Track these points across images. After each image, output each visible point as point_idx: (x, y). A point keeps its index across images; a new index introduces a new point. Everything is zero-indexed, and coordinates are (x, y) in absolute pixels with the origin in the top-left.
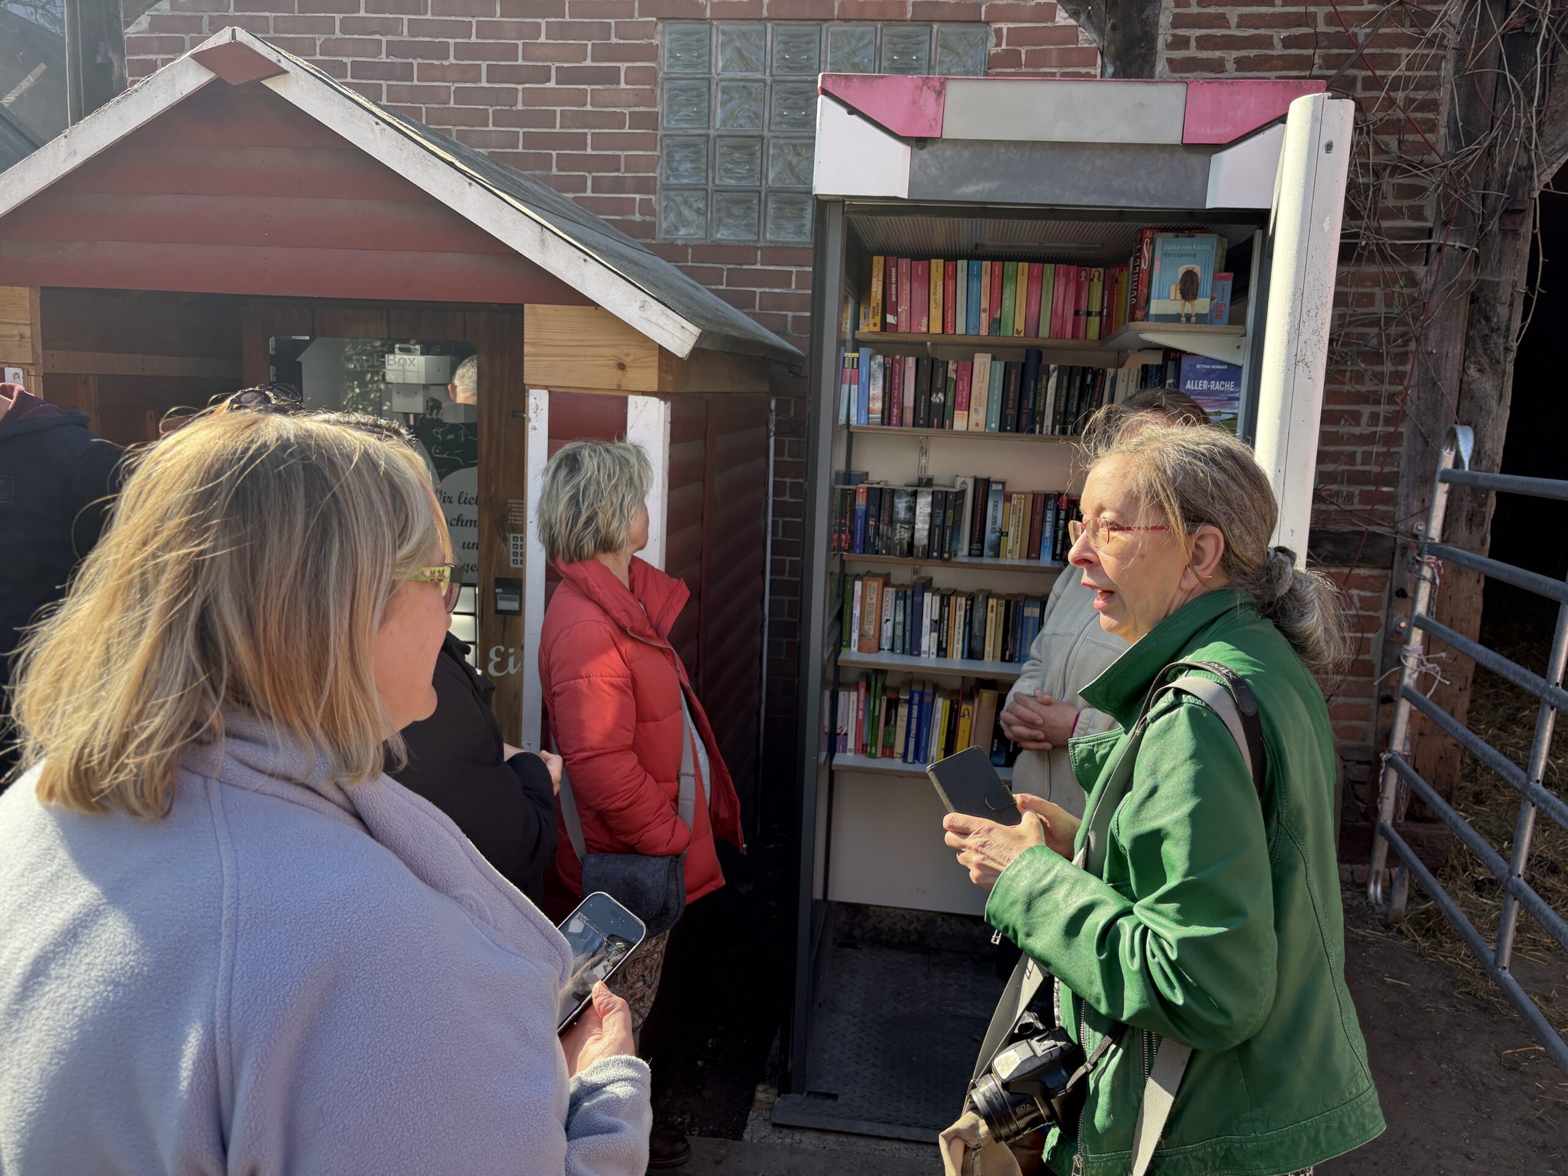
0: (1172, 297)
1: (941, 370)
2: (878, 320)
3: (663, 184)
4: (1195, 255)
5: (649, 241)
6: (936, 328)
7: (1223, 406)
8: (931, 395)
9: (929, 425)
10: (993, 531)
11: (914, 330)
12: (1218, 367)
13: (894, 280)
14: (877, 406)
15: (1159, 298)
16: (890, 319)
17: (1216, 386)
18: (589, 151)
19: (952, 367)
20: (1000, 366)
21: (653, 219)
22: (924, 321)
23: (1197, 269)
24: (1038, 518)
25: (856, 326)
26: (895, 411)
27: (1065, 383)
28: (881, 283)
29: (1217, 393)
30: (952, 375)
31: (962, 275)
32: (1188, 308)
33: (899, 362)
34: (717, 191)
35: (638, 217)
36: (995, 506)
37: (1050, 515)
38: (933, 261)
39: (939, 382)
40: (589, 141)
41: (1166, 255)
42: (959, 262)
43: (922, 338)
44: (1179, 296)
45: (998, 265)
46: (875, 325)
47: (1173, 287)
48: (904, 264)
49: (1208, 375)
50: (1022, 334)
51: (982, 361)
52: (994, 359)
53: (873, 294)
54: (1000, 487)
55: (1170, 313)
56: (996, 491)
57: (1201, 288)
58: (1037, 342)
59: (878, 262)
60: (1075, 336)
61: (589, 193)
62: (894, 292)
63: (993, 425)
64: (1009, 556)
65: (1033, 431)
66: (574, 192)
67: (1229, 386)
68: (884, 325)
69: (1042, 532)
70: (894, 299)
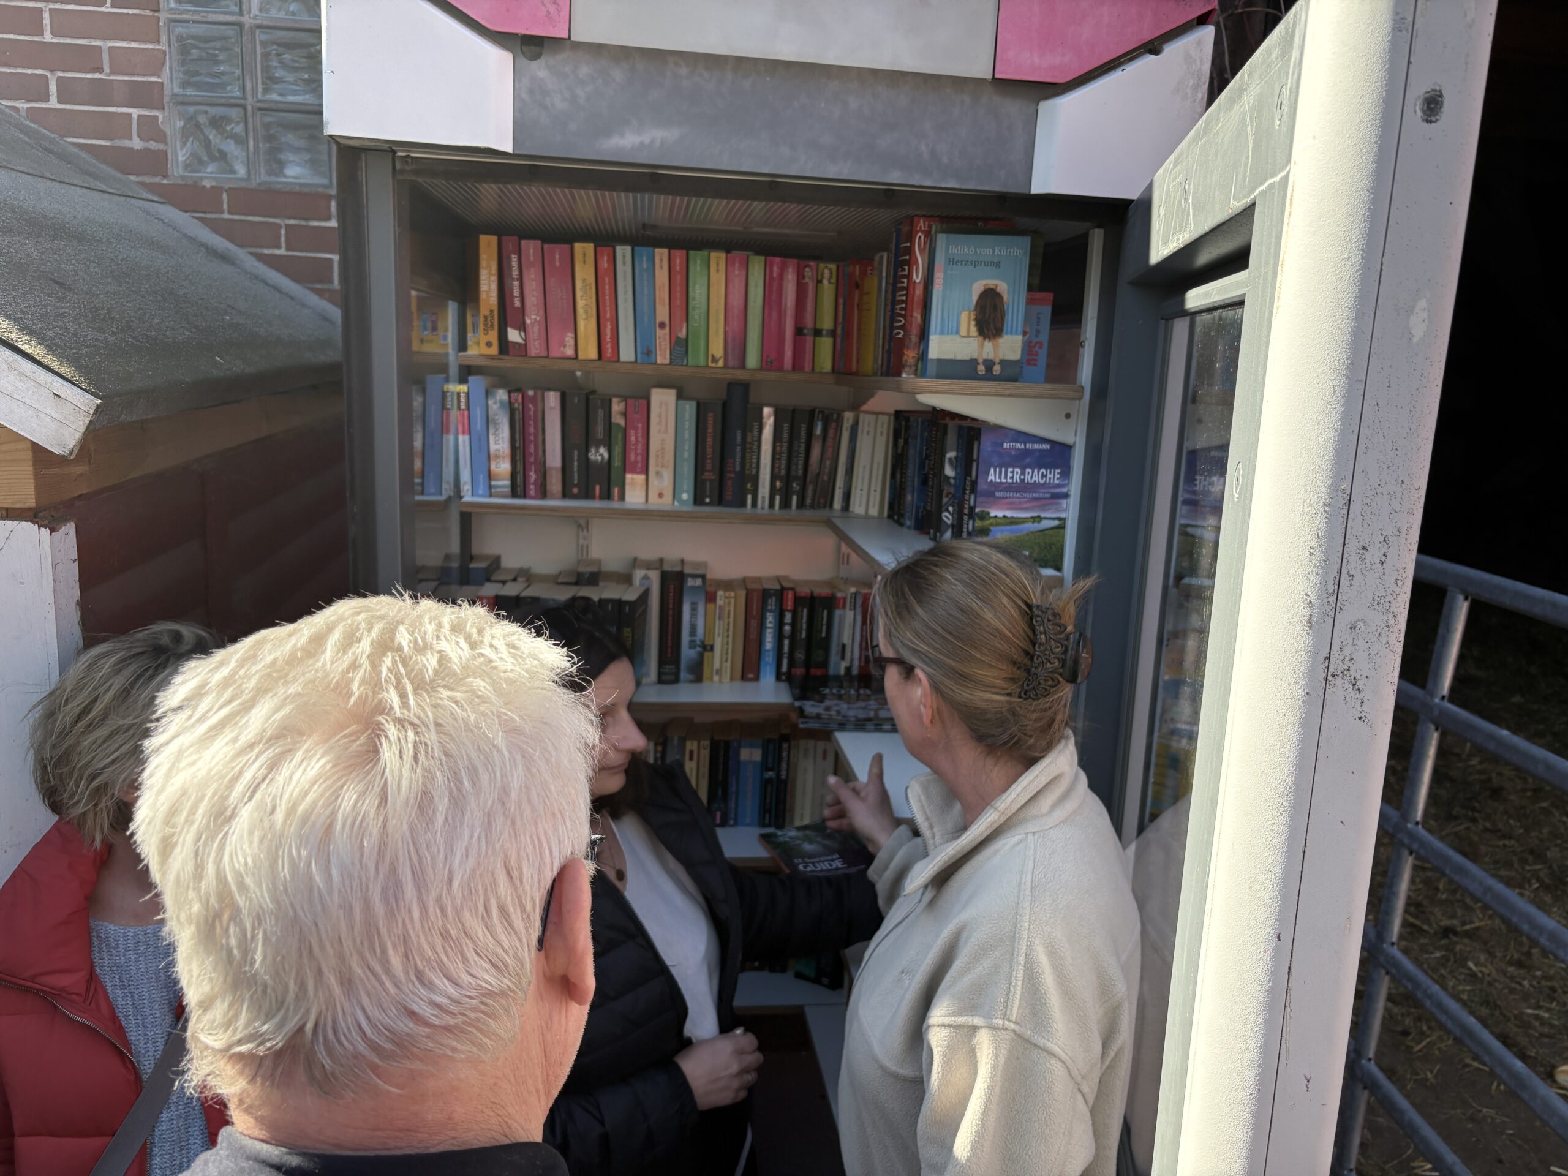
0: (963, 332)
1: (601, 413)
2: (493, 336)
3: (174, 95)
4: (998, 265)
5: (157, 180)
6: (589, 351)
7: (1043, 508)
8: (587, 451)
9: (587, 495)
10: (692, 645)
11: (555, 352)
12: (1036, 446)
13: (515, 273)
14: (503, 467)
15: (942, 333)
16: (514, 335)
17: (1033, 476)
18: (48, 37)
19: (617, 407)
20: (690, 408)
21: (161, 147)
22: (569, 339)
23: (1003, 287)
24: (754, 624)
25: (462, 346)
26: (533, 476)
27: (786, 435)
28: (494, 278)
29: (1035, 487)
30: (618, 419)
31: (624, 270)
32: (988, 350)
33: (534, 400)
34: (260, 109)
35: (137, 144)
36: (694, 609)
37: (770, 619)
38: (578, 247)
39: (599, 431)
40: (47, 21)
41: (951, 261)
42: (619, 249)
43: (567, 365)
44: (974, 331)
45: (679, 255)
46: (489, 344)
47: (964, 316)
48: (531, 248)
49: (1021, 460)
50: (721, 364)
51: (663, 401)
52: (680, 396)
53: (483, 296)
54: (698, 582)
55: (959, 357)
56: (693, 588)
57: (1008, 318)
58: (742, 375)
59: (488, 244)
60: (797, 366)
61: (53, 103)
62: (516, 292)
63: (685, 496)
64: (716, 678)
65: (743, 504)
66: (28, 101)
67: (1053, 476)
68: (504, 346)
69: (760, 642)
70: (517, 304)
